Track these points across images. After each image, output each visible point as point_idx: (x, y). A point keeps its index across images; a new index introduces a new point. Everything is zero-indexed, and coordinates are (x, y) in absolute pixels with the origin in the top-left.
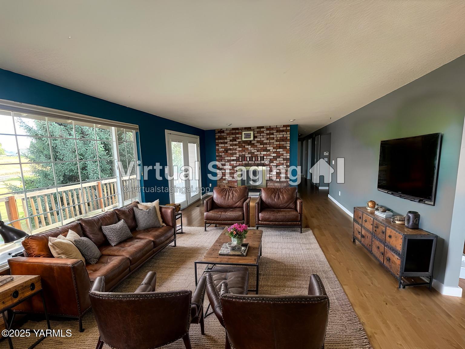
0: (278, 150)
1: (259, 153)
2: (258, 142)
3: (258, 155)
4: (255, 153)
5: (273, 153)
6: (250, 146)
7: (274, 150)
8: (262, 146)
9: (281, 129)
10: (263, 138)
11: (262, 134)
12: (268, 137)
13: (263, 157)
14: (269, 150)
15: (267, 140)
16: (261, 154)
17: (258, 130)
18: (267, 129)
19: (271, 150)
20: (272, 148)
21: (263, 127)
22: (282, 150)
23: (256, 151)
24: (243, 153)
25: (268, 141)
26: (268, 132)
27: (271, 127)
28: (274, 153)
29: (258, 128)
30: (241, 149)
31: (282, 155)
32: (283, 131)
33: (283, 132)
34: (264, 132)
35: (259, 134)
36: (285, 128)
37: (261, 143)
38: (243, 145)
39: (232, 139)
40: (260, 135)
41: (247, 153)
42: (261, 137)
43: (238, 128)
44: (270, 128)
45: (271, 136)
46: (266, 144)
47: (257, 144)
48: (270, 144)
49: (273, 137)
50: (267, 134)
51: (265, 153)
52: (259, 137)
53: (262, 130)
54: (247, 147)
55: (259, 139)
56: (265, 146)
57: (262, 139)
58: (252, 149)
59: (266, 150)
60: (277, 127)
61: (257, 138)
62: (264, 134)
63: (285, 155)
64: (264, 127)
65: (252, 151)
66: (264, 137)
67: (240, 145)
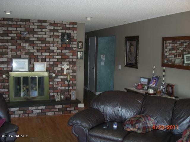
0: (64, 51)
1: (39, 54)
2: (38, 39)
3: (39, 57)
4: (35, 54)
5: (57, 55)
6: (27, 44)
7: (58, 51)
8: (43, 45)
9: (67, 26)
10: (45, 34)
11: (44, 30)
12: (52, 34)
13: (45, 59)
14: (53, 51)
15: (50, 37)
16: (42, 55)
17: (39, 24)
18: (51, 24)
19: (55, 51)
20: (56, 48)
21: (45, 21)
22: (67, 51)
23: (35, 51)
24: (18, 53)
25: (52, 39)
26: (52, 28)
27: (55, 22)
28: (58, 54)
29: (39, 21)
30: (14, 47)
31: (68, 57)
32: (69, 29)
33: (70, 30)
34: (47, 27)
35: (40, 30)
36: (71, 26)
37: (43, 40)
38: (18, 42)
39: (1, 32)
40: (42, 31)
41: (24, 53)
42: (43, 33)
43: (12, 19)
44: (53, 24)
45: (56, 34)
46: (49, 42)
47: (37, 42)
48: (53, 43)
49: (58, 35)
50: (51, 31)
51: (47, 54)
52: (40, 33)
53: (44, 24)
54: (24, 45)
55: (40, 36)
56: (48, 45)
57: (44, 36)
58: (30, 48)
59: (48, 50)
60: (62, 24)
61: (37, 34)
62: (46, 30)
63: (71, 57)
64: (47, 22)
65: (31, 51)
66: (47, 33)
67: (13, 41)
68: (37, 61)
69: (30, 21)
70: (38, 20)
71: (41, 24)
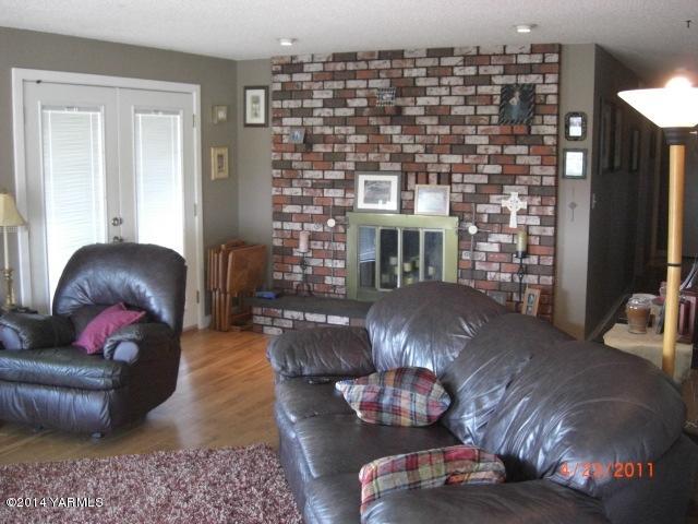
0: (510, 150)
1: (431, 158)
2: (429, 111)
3: (430, 168)
4: (418, 159)
5: (489, 164)
6: (398, 129)
7: (493, 150)
8: (445, 130)
9: (523, 60)
10: (450, 95)
11: (445, 81)
12: (471, 90)
13: (450, 174)
14: (473, 149)
15: (466, 104)
16: (439, 162)
17: (431, 62)
18: (468, 60)
19: (480, 150)
20: (485, 140)
21: (449, 52)
22: (523, 149)
23: (420, 148)
24: (372, 157)
25: (470, 110)
26: (471, 71)
27: (482, 52)
28: (492, 159)
29: (432, 53)
30: (362, 139)
31: (526, 170)
32: (530, 69)
33: (531, 73)
34: (456, 71)
35: (434, 81)
36: (537, 59)
37: (442, 114)
38: (373, 121)
39: (330, 95)
40: (440, 86)
41: (387, 157)
42: (444, 91)
43: (356, 54)
44: (476, 58)
45: (483, 89)
46: (461, 120)
47: (426, 121)
48: (475, 120)
49: (490, 93)
50: (467, 81)
51: (456, 159)
52: (435, 91)
53: (446, 61)
54: (387, 130)
55: (434, 101)
56: (457, 129)
57: (448, 101)
58: (405, 139)
59: (458, 146)
60: (505, 54)
61: (425, 95)
62: (453, 81)
63: (536, 170)
64: (456, 52)
65: (409, 149)
66: (456, 91)
67: (359, 121)
68: (424, 180)
69: (406, 55)
70: (428, 50)
71: (436, 64)
